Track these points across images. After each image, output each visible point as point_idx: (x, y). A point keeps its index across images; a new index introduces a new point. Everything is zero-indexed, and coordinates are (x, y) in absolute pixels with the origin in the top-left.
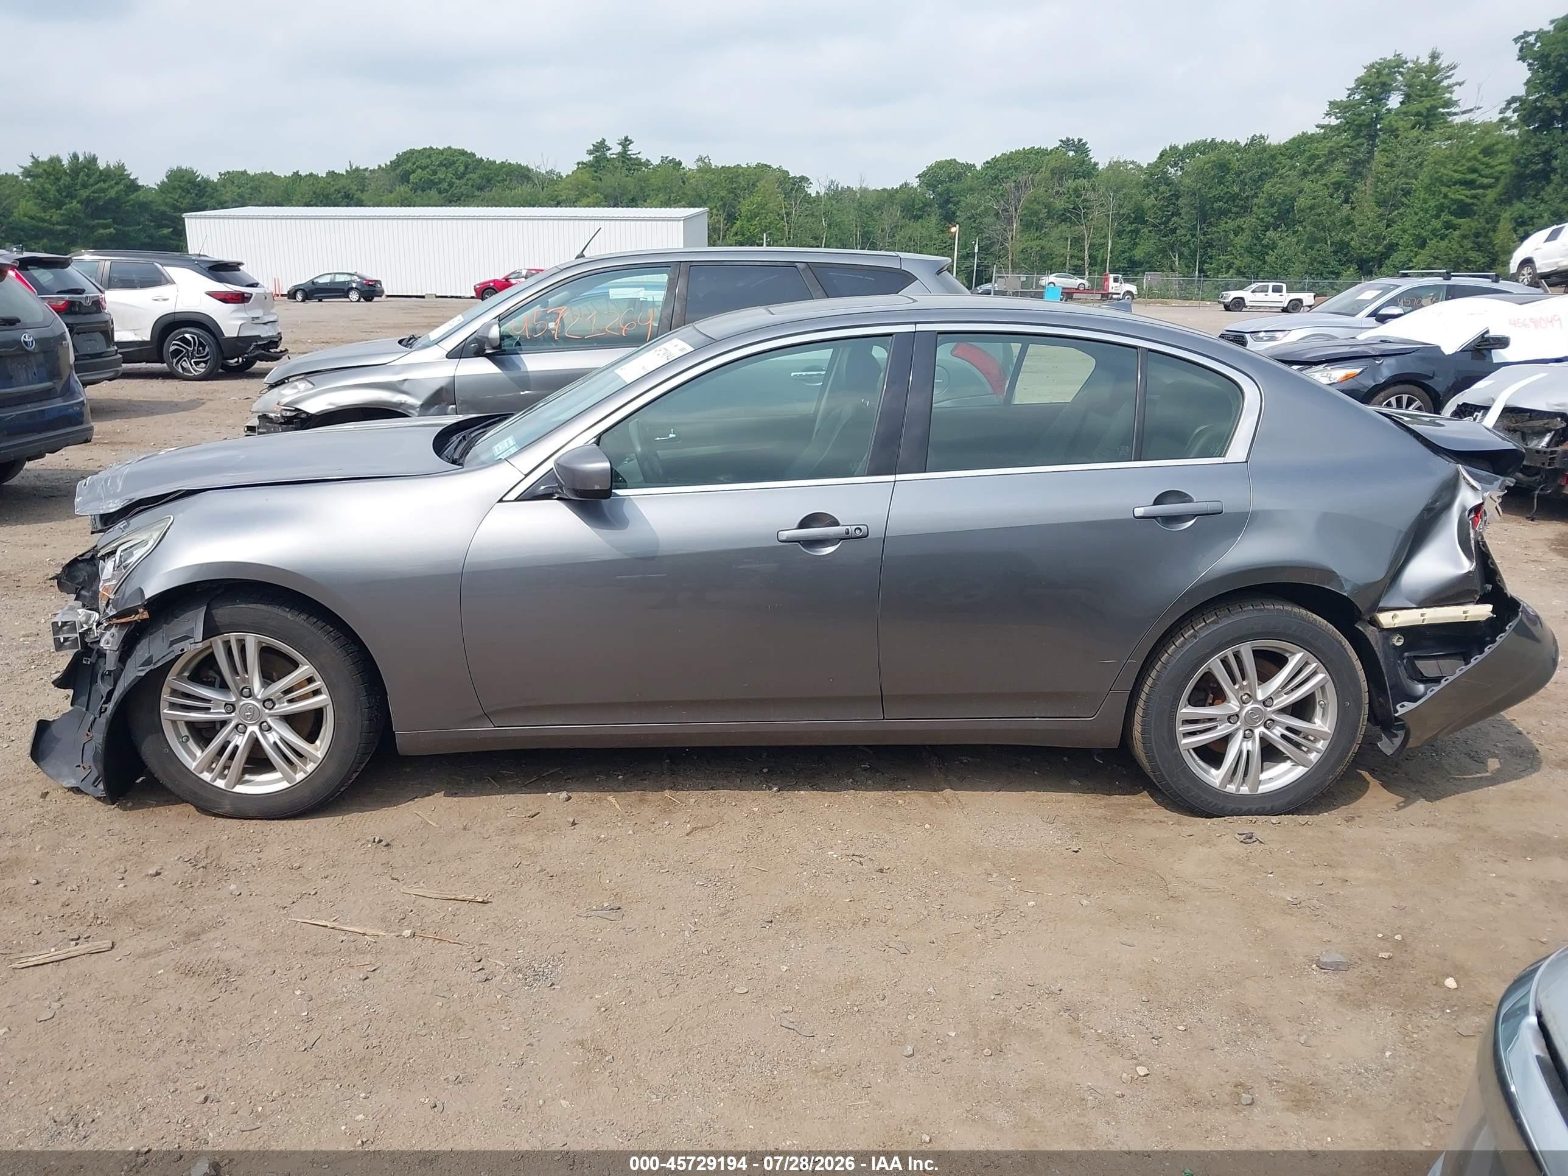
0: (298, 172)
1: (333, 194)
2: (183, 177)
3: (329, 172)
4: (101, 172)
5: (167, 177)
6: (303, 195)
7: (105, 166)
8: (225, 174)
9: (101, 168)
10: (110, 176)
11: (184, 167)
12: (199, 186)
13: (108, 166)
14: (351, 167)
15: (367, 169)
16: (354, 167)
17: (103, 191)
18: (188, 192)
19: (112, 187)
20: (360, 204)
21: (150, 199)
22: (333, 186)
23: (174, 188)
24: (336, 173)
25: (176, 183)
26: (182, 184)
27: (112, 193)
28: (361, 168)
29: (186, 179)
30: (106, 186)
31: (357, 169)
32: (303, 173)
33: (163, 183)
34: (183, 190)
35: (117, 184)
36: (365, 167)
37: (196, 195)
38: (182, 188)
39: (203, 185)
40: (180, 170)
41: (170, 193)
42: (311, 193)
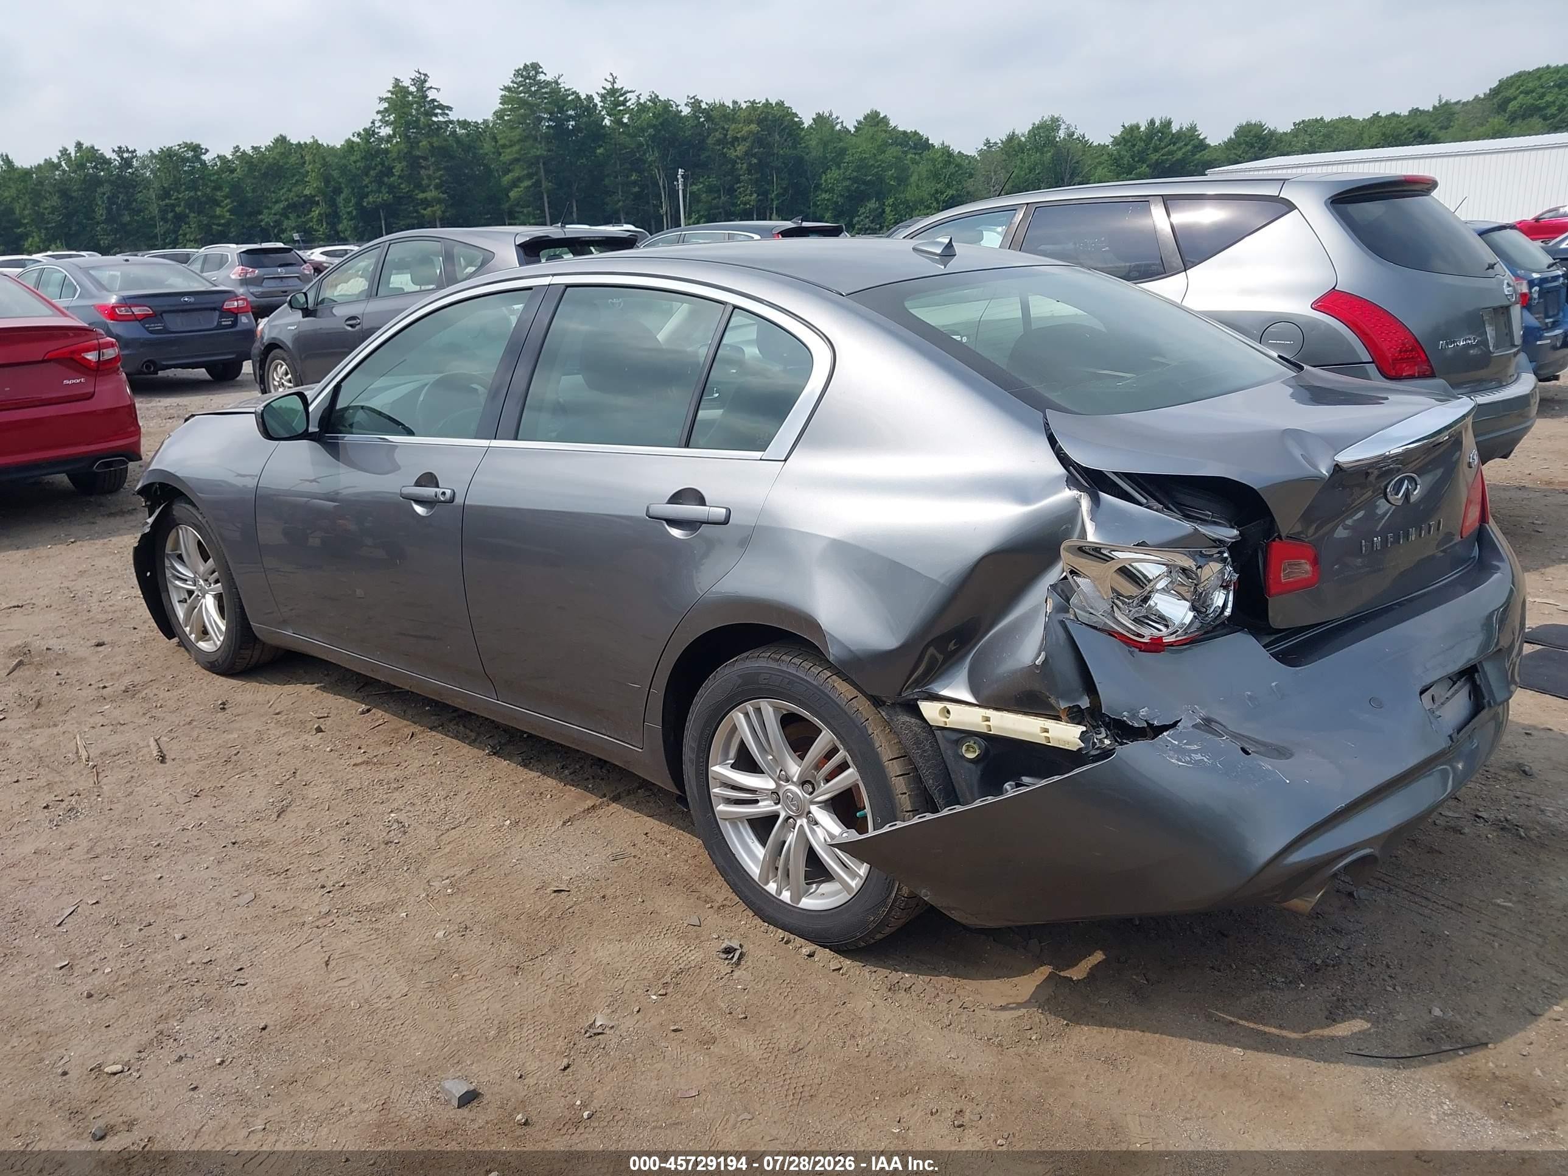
0: (1378, 113)
1: (1404, 134)
2: (1250, 132)
3: (1413, 110)
4: (1173, 135)
5: (1235, 134)
6: (1370, 138)
7: (1178, 128)
8: (1299, 124)
9: (1174, 131)
10: (1181, 137)
11: (1253, 122)
12: (1264, 139)
13: (1181, 128)
14: (1440, 101)
15: (1459, 101)
16: (1443, 102)
17: (1171, 153)
18: (1252, 146)
19: (1180, 149)
20: (1435, 141)
21: (1214, 157)
22: (1406, 124)
23: (1240, 144)
24: (1419, 111)
25: (1242, 139)
26: (1247, 139)
27: (1179, 155)
28: (1452, 101)
29: (1253, 133)
30: (1175, 148)
31: (1447, 103)
32: (1383, 114)
33: (1230, 139)
34: (1247, 145)
35: (1186, 145)
36: (1456, 100)
37: (1260, 149)
38: (1246, 143)
39: (1269, 137)
40: (1249, 125)
41: (1234, 149)
42: (1380, 135)
